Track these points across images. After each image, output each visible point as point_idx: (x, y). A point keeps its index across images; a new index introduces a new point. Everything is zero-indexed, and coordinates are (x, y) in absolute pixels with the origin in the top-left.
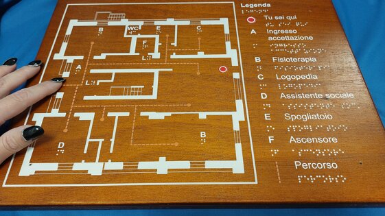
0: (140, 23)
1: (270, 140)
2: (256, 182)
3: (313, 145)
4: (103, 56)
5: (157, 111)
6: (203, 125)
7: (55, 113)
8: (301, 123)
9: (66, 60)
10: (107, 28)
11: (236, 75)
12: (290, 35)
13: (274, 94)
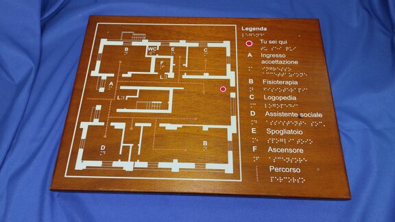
0: (158, 44)
1: (254, 149)
2: (241, 180)
3: (285, 155)
4: (129, 74)
5: (171, 123)
6: (206, 135)
7: (96, 122)
8: (278, 136)
9: (101, 77)
10: (131, 47)
11: (233, 95)
12: (279, 60)
13: (260, 113)
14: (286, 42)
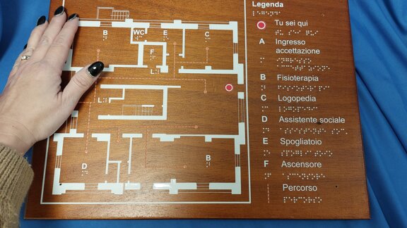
0: (146, 25)
1: (265, 164)
2: (250, 202)
3: (301, 170)
4: (111, 68)
5: (167, 133)
6: (209, 148)
7: (73, 133)
8: (293, 147)
10: (111, 30)
11: (241, 95)
12: (298, 48)
13: (273, 118)
14: (306, 24)
